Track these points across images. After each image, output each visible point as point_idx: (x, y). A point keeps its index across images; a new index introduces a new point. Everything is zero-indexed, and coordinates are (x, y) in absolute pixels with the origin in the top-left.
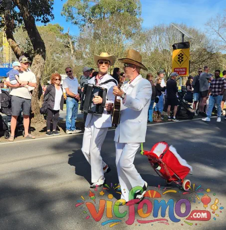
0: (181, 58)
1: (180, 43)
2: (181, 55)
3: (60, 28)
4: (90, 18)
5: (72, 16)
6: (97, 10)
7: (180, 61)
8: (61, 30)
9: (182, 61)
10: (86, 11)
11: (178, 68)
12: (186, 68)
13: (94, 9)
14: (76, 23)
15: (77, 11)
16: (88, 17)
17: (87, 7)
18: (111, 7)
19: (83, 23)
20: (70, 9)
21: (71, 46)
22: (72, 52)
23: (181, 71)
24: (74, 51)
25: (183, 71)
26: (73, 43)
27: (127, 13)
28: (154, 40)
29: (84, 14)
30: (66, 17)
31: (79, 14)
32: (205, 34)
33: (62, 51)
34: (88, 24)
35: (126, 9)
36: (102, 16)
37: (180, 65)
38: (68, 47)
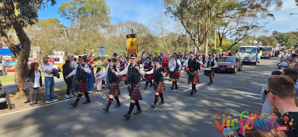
0: (132, 43)
1: (131, 35)
2: (132, 42)
3: (58, 20)
4: (77, 15)
5: (65, 14)
6: (82, 11)
7: (132, 45)
8: (59, 22)
9: (133, 45)
10: (75, 10)
11: (131, 50)
12: (135, 50)
13: (80, 10)
14: (68, 18)
15: (68, 11)
16: (76, 15)
17: (75, 8)
18: (91, 9)
19: (73, 18)
20: (63, 9)
21: (65, 32)
22: (66, 37)
23: (132, 51)
24: (68, 36)
25: (134, 51)
26: (67, 31)
27: (101, 13)
28: (118, 30)
29: (74, 13)
30: (61, 14)
31: (70, 13)
32: (148, 27)
33: (60, 36)
34: (76, 19)
35: (101, 11)
36: (86, 14)
37: (132, 47)
38: (63, 33)
